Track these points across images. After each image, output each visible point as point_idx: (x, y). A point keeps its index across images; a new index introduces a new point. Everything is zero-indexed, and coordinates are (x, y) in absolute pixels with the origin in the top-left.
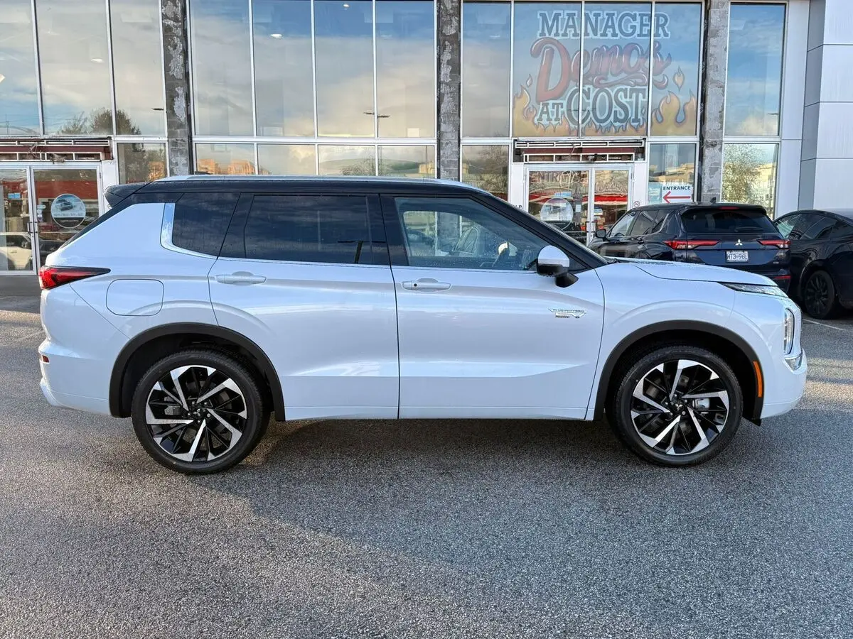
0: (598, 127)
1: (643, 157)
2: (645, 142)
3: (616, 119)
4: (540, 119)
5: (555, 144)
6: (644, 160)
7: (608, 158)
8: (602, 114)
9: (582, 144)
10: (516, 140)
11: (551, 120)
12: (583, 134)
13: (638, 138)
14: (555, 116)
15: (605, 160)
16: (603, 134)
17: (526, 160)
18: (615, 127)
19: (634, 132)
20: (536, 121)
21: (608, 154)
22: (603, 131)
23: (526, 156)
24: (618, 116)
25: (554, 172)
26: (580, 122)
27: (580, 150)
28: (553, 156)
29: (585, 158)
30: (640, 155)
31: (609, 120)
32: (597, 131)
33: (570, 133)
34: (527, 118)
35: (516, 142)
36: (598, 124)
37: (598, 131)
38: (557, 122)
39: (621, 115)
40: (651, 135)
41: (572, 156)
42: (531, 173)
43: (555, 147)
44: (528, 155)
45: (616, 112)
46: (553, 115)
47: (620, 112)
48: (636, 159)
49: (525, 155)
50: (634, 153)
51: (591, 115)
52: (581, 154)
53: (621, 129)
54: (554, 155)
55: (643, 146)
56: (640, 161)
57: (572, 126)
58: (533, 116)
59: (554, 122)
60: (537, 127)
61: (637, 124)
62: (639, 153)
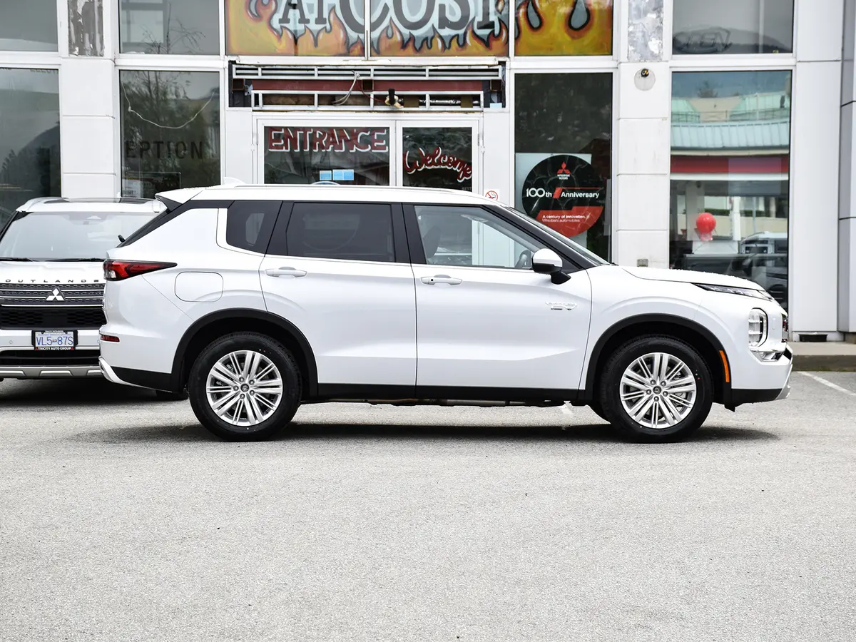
0: (406, 40)
1: (502, 99)
2: (504, 70)
3: (444, 22)
4: (285, 19)
5: (316, 72)
6: (504, 106)
7: (428, 101)
8: (414, 11)
9: (372, 73)
10: (234, 62)
11: (308, 21)
12: (377, 52)
13: (490, 61)
14: (315, 15)
15: (424, 104)
16: (418, 51)
17: (257, 103)
18: (441, 37)
19: (481, 47)
20: (276, 24)
21: (427, 93)
22: (418, 46)
23: (257, 96)
24: (448, 15)
25: (316, 129)
26: (367, 28)
27: (367, 85)
28: (313, 95)
29: (379, 100)
30: (495, 98)
31: (428, 26)
32: (404, 45)
33: (349, 49)
34: (258, 17)
35: (234, 67)
36: (406, 32)
37: (407, 45)
38: (320, 27)
39: (453, 13)
40: (515, 55)
41: (352, 96)
42: (268, 130)
43: (316, 77)
44: (260, 92)
45: (442, 7)
46: (311, 11)
47: (450, 6)
48: (487, 105)
49: (253, 92)
50: (481, 93)
51: (392, 13)
52: (372, 94)
53: (454, 43)
54: (316, 93)
55: (500, 77)
56: (496, 106)
57: (353, 35)
58: (269, 12)
59: (313, 26)
60: (280, 36)
61: (487, 32)
62: (492, 92)
